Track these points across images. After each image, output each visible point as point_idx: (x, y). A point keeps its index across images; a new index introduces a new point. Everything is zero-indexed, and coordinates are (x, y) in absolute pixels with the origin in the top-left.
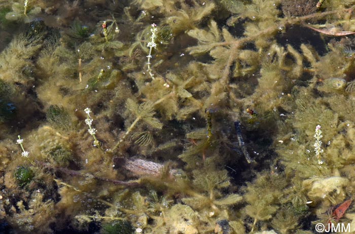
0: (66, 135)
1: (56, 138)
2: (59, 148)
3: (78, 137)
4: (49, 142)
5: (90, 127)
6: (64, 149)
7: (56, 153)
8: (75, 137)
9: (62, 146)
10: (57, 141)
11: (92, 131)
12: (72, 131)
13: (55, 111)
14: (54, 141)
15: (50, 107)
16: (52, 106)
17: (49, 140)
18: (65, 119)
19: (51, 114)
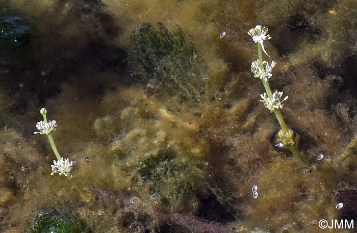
0: (189, 115)
1: (158, 124)
2: (167, 155)
3: (225, 123)
4: (135, 139)
5: (267, 86)
6: (184, 160)
7: (158, 170)
8: (217, 126)
9: (177, 148)
10: (161, 135)
11: (271, 101)
12: (208, 106)
13: (156, 43)
14: (151, 134)
15: (141, 30)
16: (146, 28)
17: (137, 131)
18: (187, 67)
19: (144, 51)
